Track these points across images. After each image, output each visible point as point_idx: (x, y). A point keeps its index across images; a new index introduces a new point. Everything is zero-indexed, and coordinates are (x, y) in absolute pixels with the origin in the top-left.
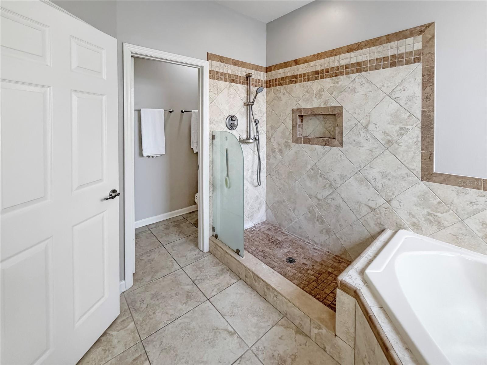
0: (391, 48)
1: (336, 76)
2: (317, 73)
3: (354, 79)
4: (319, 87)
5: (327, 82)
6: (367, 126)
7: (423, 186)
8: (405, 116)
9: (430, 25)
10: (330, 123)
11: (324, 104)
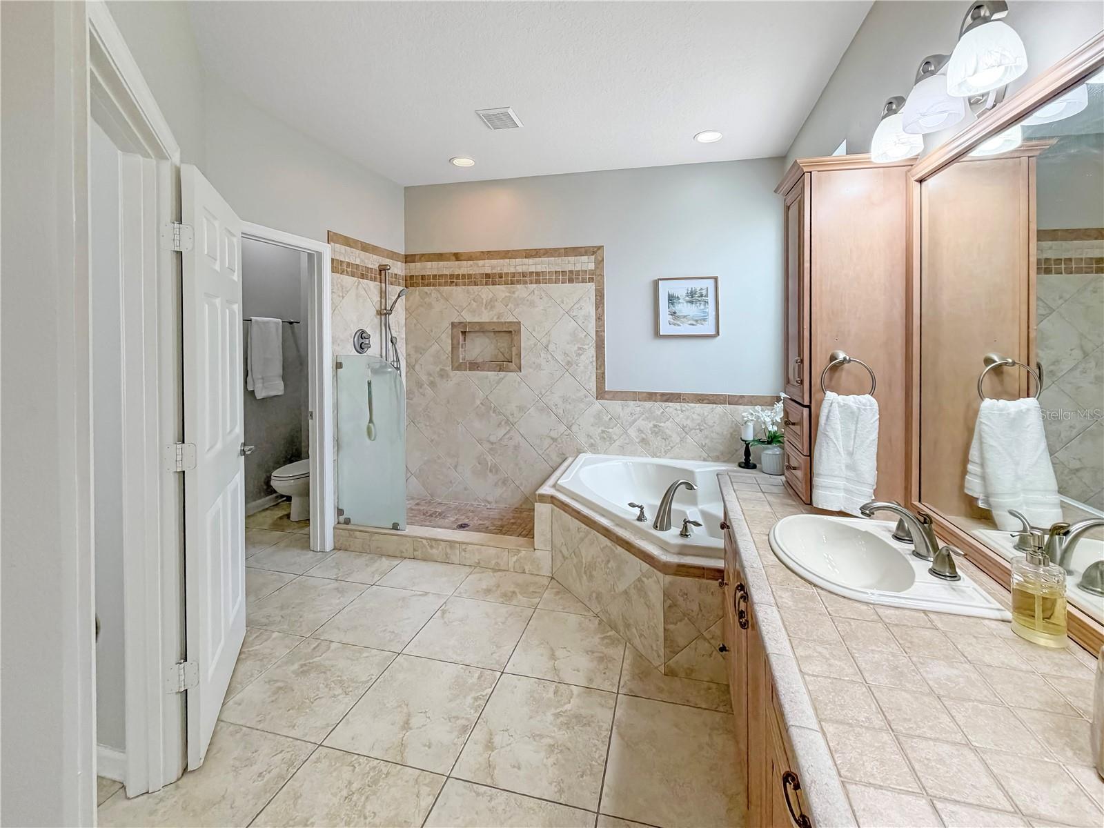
0: (569, 262)
1: (512, 284)
2: (488, 276)
3: (533, 291)
4: (491, 295)
5: (501, 290)
6: (547, 346)
7: (598, 405)
8: (582, 335)
9: (600, 248)
10: (503, 343)
11: (498, 318)
